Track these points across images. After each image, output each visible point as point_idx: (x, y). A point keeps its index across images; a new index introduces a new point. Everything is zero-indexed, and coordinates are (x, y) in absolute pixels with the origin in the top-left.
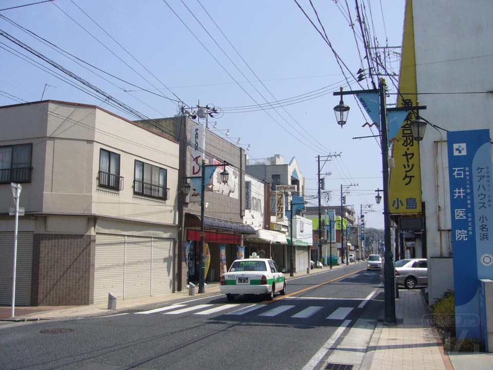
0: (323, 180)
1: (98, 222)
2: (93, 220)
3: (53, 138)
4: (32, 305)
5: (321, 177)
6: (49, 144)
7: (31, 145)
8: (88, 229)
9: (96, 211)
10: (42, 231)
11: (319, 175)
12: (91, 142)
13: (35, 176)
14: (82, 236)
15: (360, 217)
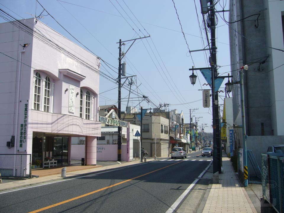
0: (192, 118)
1: (162, 140)
2: (161, 139)
3: (153, 123)
4: (151, 157)
5: (191, 117)
6: (153, 124)
7: (148, 124)
8: (160, 141)
9: (161, 138)
10: (152, 142)
11: (190, 116)
12: (160, 123)
13: (150, 131)
14: (159, 143)
15: (202, 130)
